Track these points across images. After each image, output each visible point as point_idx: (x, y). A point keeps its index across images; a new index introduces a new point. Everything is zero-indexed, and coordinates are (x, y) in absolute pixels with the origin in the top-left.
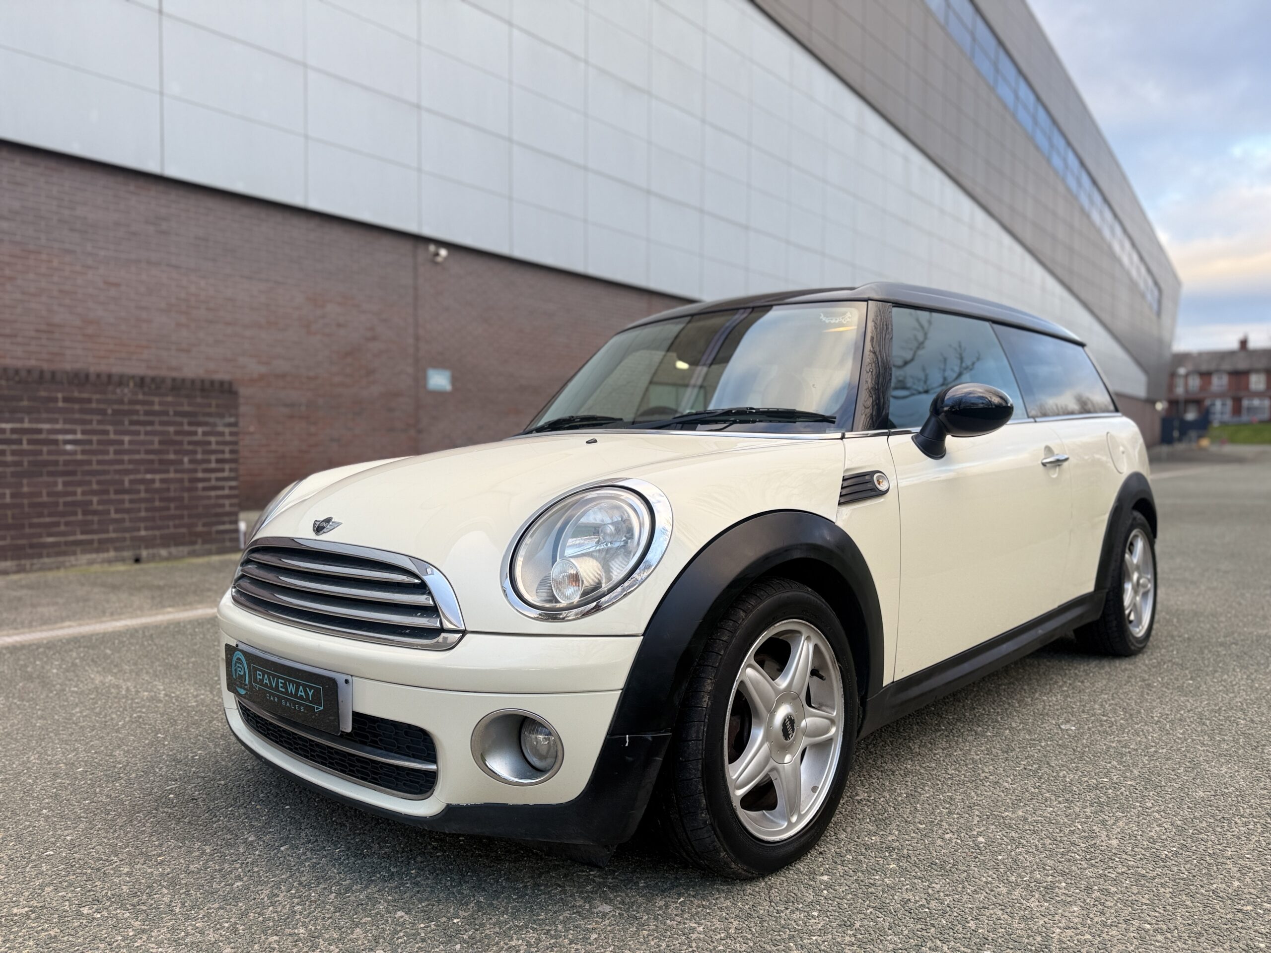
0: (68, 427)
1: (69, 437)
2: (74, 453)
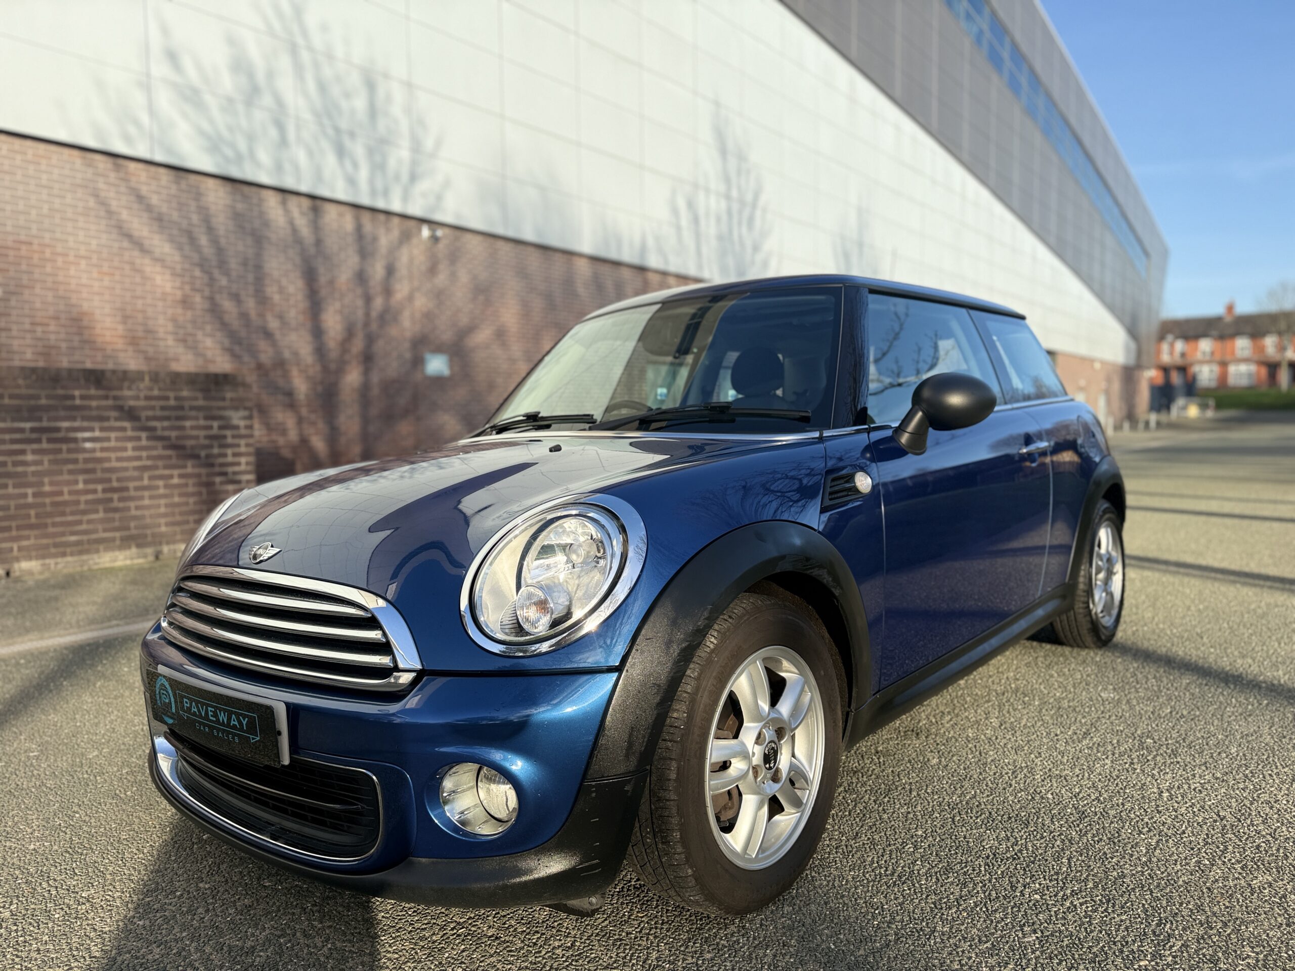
0: (86, 424)
1: (87, 435)
2: (93, 450)
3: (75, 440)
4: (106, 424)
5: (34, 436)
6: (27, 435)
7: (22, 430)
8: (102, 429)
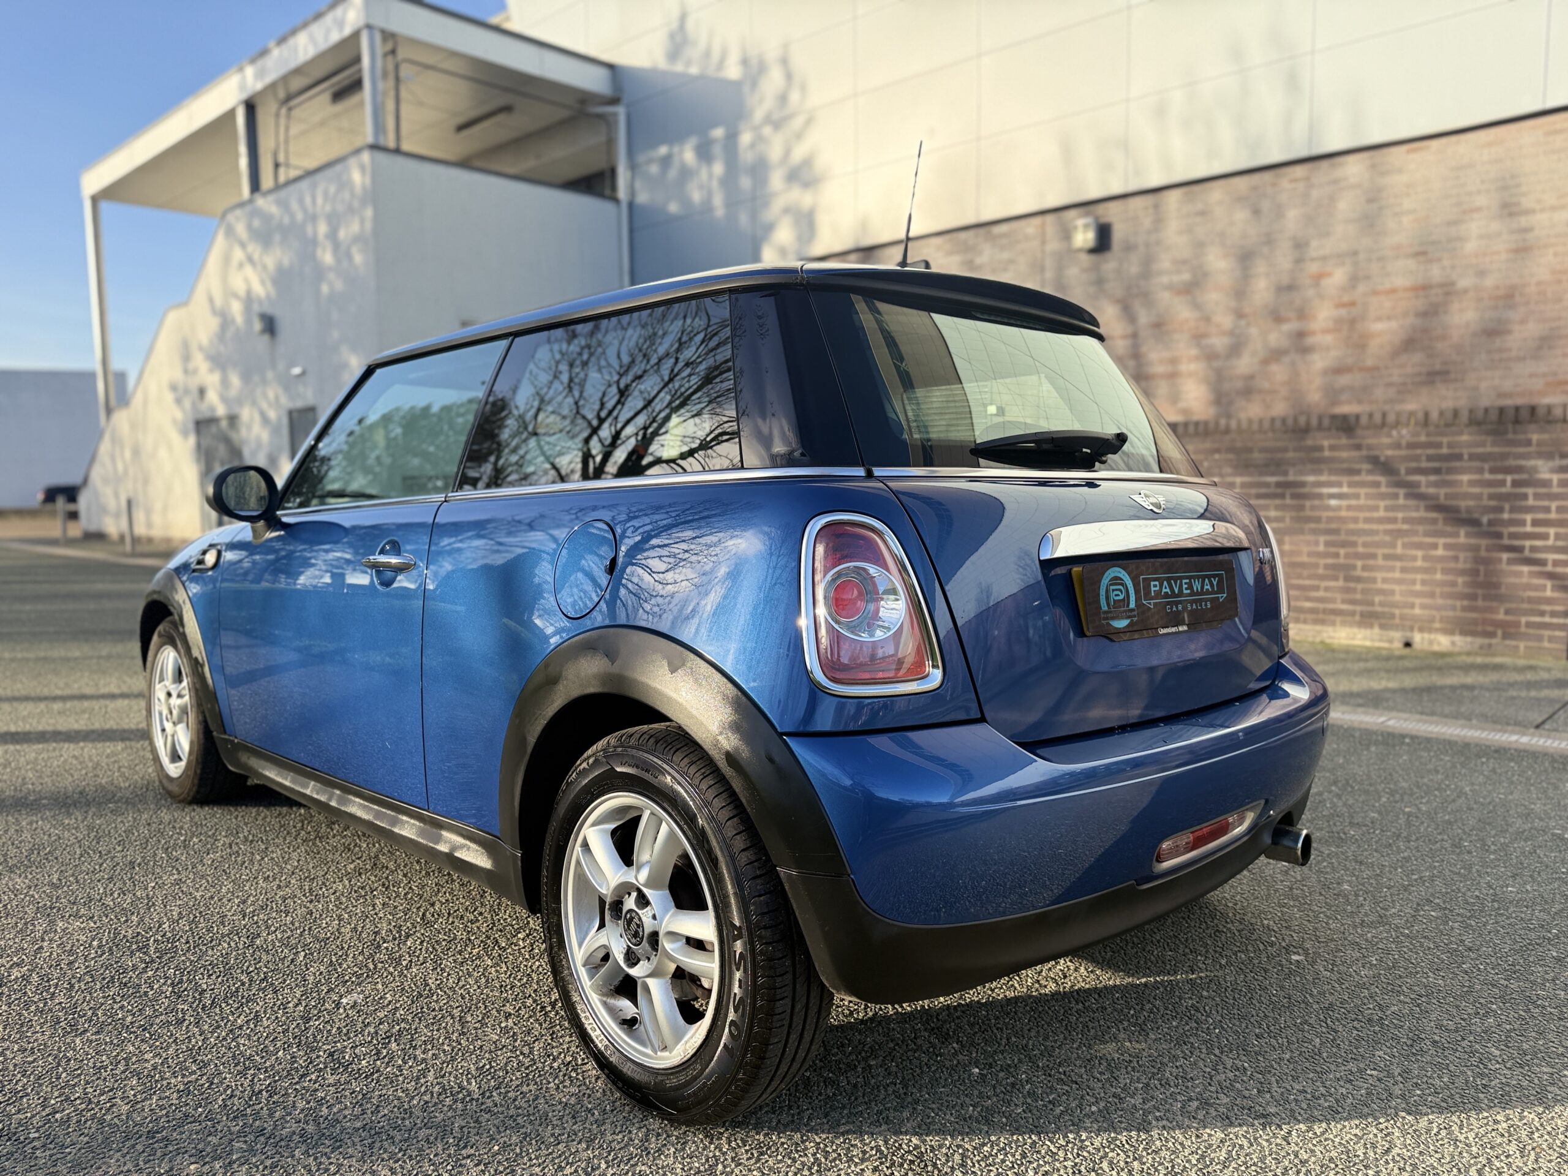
3: (1320, 496)
4: (1356, 478)
5: (1279, 491)
6: (1272, 490)
7: (1267, 485)
8: (1350, 485)
